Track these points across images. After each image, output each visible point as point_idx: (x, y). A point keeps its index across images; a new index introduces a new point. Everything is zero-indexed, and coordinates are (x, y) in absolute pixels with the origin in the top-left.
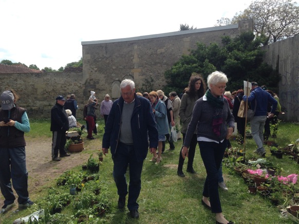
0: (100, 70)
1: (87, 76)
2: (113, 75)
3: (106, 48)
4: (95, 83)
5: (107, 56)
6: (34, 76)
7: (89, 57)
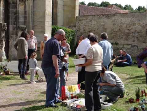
6: (104, 17)
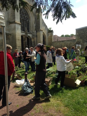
0: (81, 38)
1: (77, 41)
2: (85, 39)
3: (83, 30)
4: (79, 42)
5: (83, 33)
7: (78, 34)
